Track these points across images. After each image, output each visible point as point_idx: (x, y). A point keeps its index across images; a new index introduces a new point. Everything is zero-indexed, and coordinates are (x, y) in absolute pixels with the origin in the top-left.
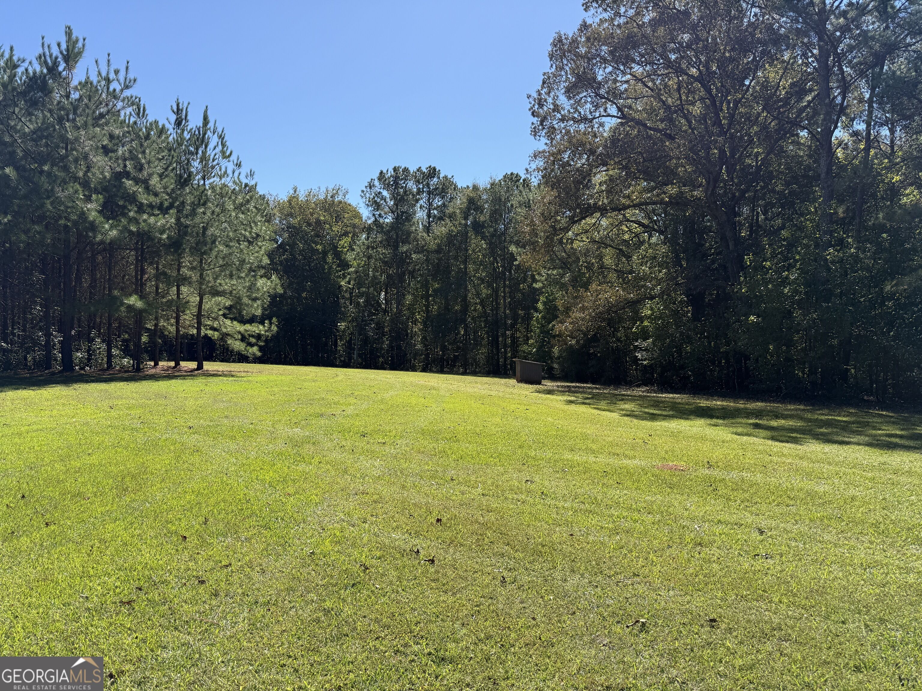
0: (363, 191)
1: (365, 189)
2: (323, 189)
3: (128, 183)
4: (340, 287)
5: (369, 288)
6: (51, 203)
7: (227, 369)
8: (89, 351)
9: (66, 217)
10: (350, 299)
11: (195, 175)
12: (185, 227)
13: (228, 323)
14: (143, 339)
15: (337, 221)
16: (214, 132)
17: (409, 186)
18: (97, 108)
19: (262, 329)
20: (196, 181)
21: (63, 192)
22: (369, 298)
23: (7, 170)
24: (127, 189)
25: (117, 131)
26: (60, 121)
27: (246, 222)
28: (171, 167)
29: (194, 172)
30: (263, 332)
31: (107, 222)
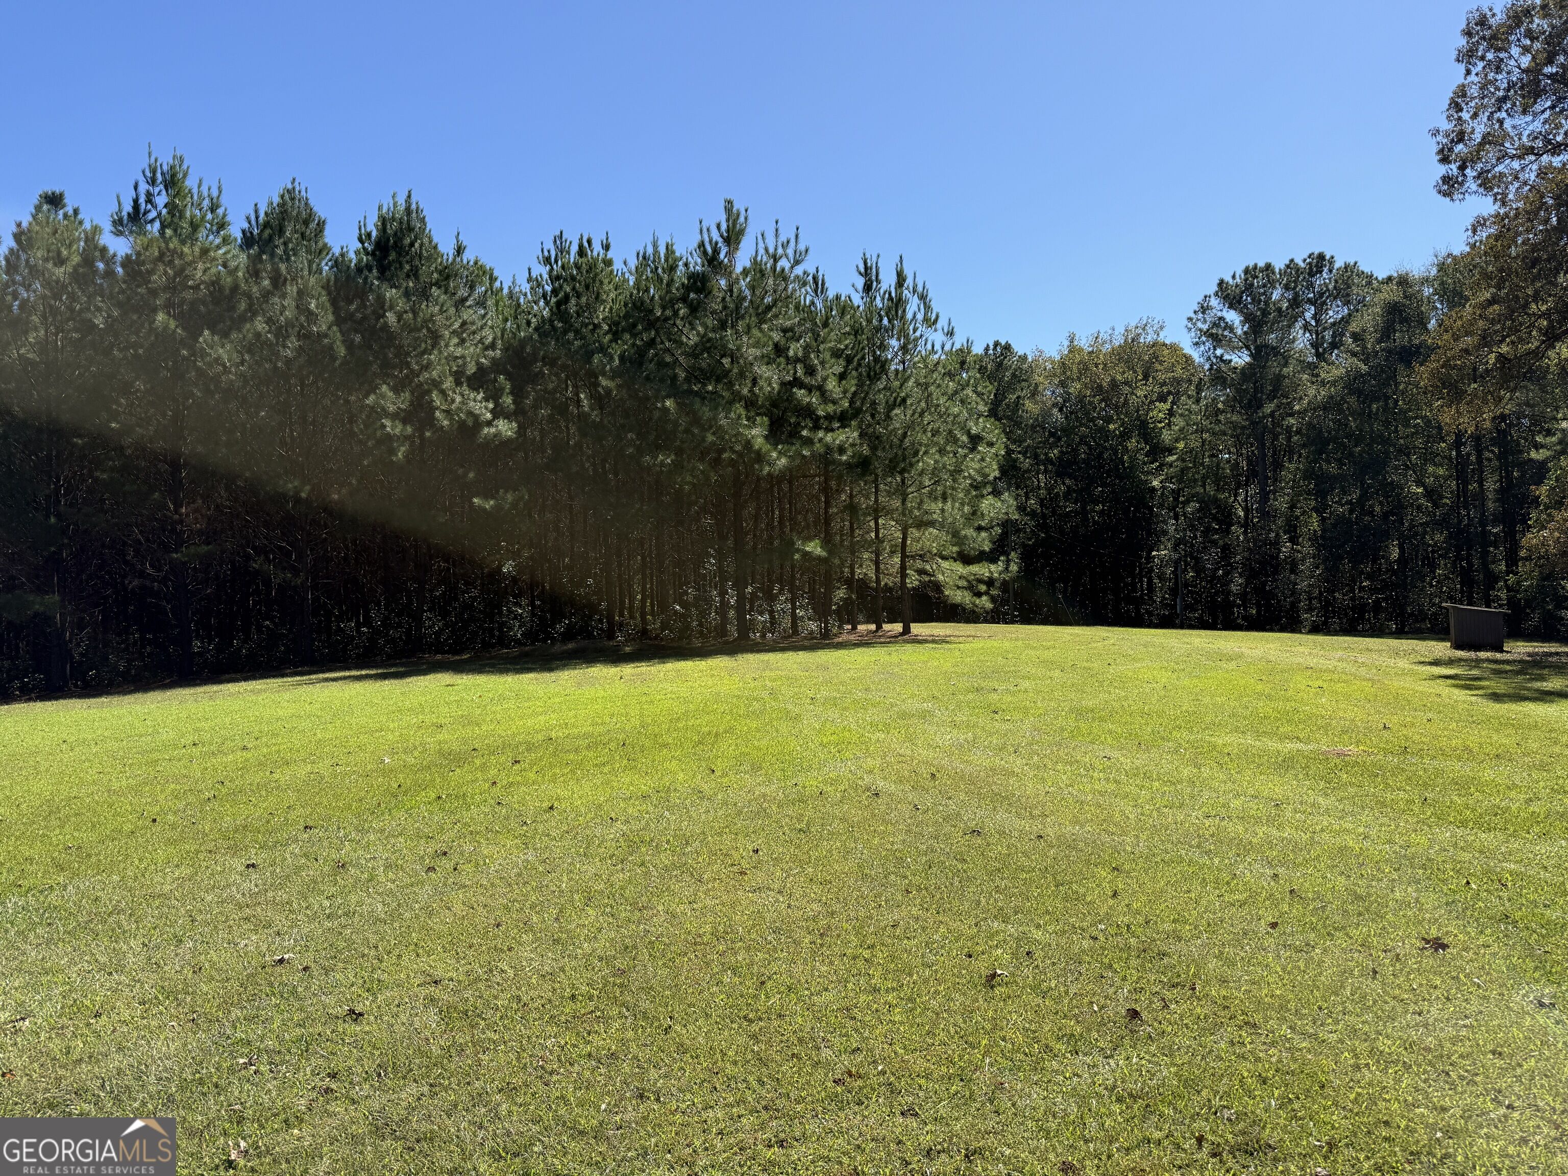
0: (1190, 319)
1: (1193, 315)
2: (1120, 330)
3: (800, 393)
4: (1153, 489)
5: (1204, 486)
6: (714, 434)
7: (948, 632)
8: (771, 613)
9: (731, 448)
10: (1172, 508)
11: (892, 360)
12: (877, 438)
13: (945, 564)
14: (841, 593)
15: (1146, 377)
16: (914, 291)
17: (1276, 296)
18: (763, 299)
19: (994, 570)
20: (893, 368)
21: (726, 417)
22: (1206, 503)
23: (668, 403)
24: (799, 401)
25: (788, 323)
26: (723, 326)
27: (961, 419)
28: (859, 356)
29: (889, 357)
30: (996, 575)
31: (775, 449)
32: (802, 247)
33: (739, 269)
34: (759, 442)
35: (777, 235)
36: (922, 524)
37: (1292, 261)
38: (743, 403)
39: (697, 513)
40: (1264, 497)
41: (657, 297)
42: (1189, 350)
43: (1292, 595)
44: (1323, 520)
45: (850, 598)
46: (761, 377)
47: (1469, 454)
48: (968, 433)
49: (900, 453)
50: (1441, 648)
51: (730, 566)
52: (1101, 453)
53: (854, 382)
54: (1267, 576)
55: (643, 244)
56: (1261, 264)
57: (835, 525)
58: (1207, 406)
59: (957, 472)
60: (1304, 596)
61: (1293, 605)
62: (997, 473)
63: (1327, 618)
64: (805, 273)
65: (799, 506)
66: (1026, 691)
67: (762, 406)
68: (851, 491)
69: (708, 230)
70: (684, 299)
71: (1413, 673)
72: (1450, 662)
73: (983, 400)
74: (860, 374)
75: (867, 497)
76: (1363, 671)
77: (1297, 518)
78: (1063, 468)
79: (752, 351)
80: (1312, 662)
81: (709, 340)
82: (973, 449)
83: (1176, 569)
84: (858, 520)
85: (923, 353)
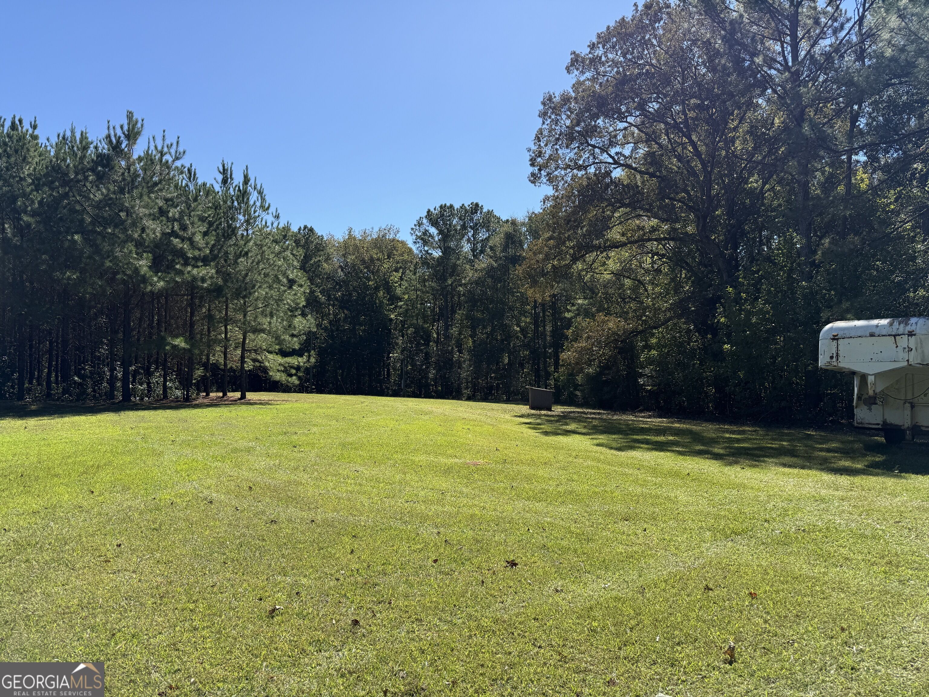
0: (412, 229)
1: (414, 227)
3: (176, 241)
4: (391, 320)
5: (417, 320)
6: (110, 261)
7: (271, 398)
8: (149, 384)
9: (123, 272)
10: (401, 331)
11: (239, 228)
12: (228, 274)
13: (270, 356)
14: (199, 372)
15: (389, 257)
16: (255, 188)
17: (454, 222)
18: (152, 177)
19: (301, 361)
20: (240, 232)
21: (121, 251)
22: (418, 329)
23: (76, 237)
24: (174, 246)
25: (169, 196)
26: (122, 191)
27: (283, 268)
28: (217, 223)
29: (238, 226)
30: (302, 364)
31: (156, 275)
32: (181, 149)
33: (135, 156)
34: (144, 270)
35: (164, 140)
36: (257, 331)
37: (463, 205)
38: (134, 243)
39: (95, 314)
40: (447, 327)
41: (71, 165)
42: (410, 245)
43: (459, 380)
44: (474, 342)
45: (205, 375)
46: (148, 228)
47: (539, 313)
48: (287, 277)
49: (243, 285)
50: (525, 409)
51: (119, 350)
52: (365, 297)
53: (213, 238)
54: (447, 369)
55: (65, 129)
56: (448, 205)
57: (197, 328)
58: (419, 276)
59: (279, 301)
60: (464, 381)
61: (459, 385)
62: (304, 303)
63: (475, 392)
64: (182, 166)
65: (172, 314)
66: (315, 433)
67: (148, 247)
68: (209, 306)
69: (114, 128)
70: (93, 170)
71: (512, 421)
72: (528, 416)
73: (296, 259)
74: (218, 234)
75: (220, 312)
76: (489, 420)
77: (462, 339)
78: (344, 303)
79: (142, 210)
80: (466, 415)
81: (111, 199)
82: (290, 287)
83: (402, 364)
84: (214, 325)
85: (260, 226)
